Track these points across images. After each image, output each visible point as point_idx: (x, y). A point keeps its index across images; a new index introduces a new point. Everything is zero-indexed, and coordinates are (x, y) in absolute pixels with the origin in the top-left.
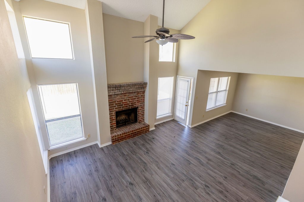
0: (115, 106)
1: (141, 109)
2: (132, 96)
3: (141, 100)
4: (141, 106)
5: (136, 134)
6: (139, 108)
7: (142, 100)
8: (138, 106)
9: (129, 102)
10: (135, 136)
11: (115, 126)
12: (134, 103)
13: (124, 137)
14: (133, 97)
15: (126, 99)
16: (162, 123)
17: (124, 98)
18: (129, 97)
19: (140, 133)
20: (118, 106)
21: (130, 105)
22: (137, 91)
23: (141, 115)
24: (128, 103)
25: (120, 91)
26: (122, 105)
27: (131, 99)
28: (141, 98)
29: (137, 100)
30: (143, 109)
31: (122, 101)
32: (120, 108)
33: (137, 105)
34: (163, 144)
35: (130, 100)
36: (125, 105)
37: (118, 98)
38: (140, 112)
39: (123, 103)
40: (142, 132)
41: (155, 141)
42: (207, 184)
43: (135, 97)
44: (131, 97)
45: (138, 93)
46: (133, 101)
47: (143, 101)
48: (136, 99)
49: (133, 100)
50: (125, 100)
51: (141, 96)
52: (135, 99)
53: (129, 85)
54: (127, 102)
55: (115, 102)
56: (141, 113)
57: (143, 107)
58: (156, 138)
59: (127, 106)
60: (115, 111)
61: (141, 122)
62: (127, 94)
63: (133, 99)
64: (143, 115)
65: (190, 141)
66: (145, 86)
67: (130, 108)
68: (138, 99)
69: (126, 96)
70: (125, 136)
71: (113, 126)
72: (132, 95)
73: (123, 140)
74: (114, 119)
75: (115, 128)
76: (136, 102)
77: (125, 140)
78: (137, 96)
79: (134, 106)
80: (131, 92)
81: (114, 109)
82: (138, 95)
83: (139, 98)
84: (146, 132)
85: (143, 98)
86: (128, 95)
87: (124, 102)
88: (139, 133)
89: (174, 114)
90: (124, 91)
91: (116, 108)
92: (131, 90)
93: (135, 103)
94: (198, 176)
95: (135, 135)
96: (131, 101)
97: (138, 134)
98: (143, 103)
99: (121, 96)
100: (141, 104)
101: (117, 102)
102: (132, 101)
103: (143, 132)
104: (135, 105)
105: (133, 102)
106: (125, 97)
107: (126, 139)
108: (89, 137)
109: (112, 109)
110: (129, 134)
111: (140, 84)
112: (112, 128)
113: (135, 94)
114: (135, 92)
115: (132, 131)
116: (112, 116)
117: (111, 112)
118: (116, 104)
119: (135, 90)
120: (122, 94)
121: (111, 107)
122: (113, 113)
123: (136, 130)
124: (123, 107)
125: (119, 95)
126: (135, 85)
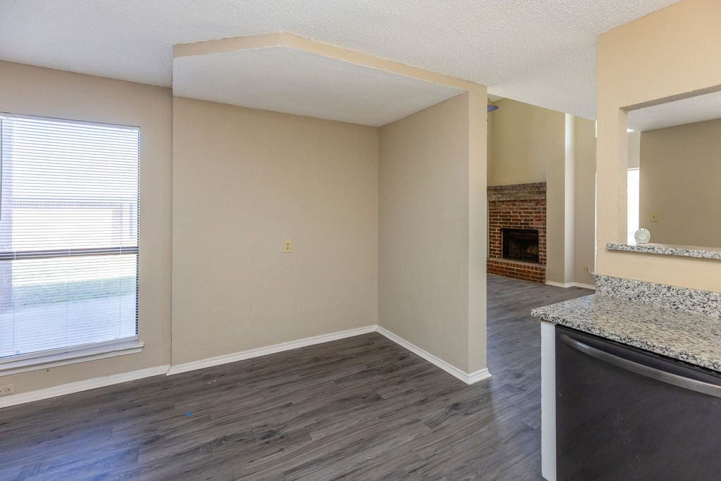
0: (500, 220)
2: (525, 207)
5: (514, 274)
6: (541, 232)
8: (538, 228)
9: (521, 216)
10: (512, 277)
11: (499, 251)
12: (529, 220)
14: (527, 209)
15: (515, 210)
17: (512, 209)
18: (521, 209)
20: (503, 220)
21: (522, 222)
22: (534, 198)
24: (519, 218)
25: (504, 197)
26: (510, 220)
27: (524, 213)
29: (536, 217)
31: (510, 213)
32: (507, 223)
33: (535, 225)
36: (513, 220)
39: (510, 216)
40: (526, 276)
43: (532, 209)
44: (524, 209)
45: (537, 202)
49: (528, 215)
50: (513, 213)
52: (532, 213)
53: (513, 187)
54: (517, 216)
55: (500, 213)
59: (517, 224)
60: (499, 227)
63: (528, 213)
66: (543, 189)
67: (523, 228)
68: (538, 215)
69: (515, 205)
71: (496, 250)
72: (526, 205)
74: (499, 240)
75: (499, 254)
78: (535, 209)
79: (531, 226)
80: (522, 199)
81: (498, 223)
82: (539, 206)
83: (540, 212)
86: (519, 205)
90: (510, 197)
91: (500, 223)
92: (522, 195)
93: (532, 220)
95: (512, 273)
96: (524, 216)
97: (517, 274)
99: (508, 205)
100: (540, 224)
101: (503, 213)
104: (532, 224)
105: (528, 218)
106: (514, 207)
109: (495, 223)
110: (502, 268)
111: (534, 186)
112: (494, 253)
113: (533, 204)
114: (531, 201)
115: (508, 264)
116: (494, 233)
117: (493, 226)
118: (501, 216)
119: (529, 196)
120: (509, 201)
121: (493, 219)
122: (495, 230)
123: (514, 266)
124: (510, 224)
125: (505, 203)
126: (524, 186)
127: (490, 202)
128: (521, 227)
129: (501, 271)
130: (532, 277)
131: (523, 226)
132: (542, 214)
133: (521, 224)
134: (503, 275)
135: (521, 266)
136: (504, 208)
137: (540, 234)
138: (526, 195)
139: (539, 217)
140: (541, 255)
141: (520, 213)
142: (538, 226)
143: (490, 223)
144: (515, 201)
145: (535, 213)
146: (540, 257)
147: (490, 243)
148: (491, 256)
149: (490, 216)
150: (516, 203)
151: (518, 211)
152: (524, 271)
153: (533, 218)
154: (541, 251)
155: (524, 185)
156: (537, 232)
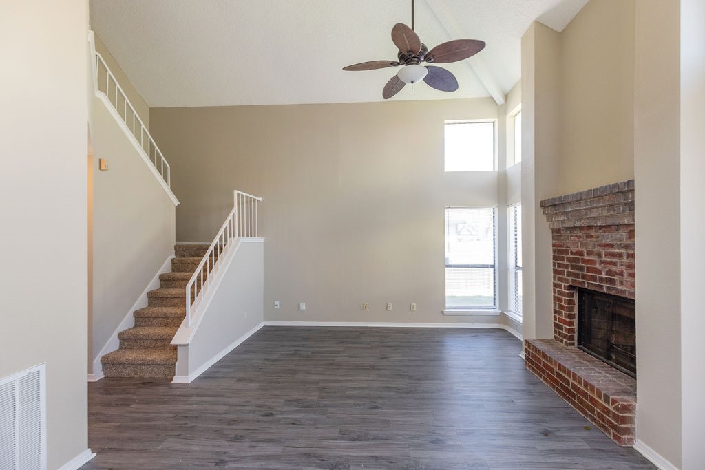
0: (567, 267)
2: (608, 242)
9: (601, 262)
12: (616, 274)
14: (612, 246)
15: (590, 248)
17: (586, 245)
18: (600, 246)
20: (573, 267)
21: (604, 275)
22: (619, 221)
24: (598, 266)
25: (570, 219)
26: (581, 268)
27: (607, 254)
31: (582, 253)
35: (604, 259)
36: (588, 270)
37: (573, 242)
39: (583, 261)
42: (270, 418)
43: (620, 246)
44: (606, 245)
45: (630, 231)
46: (615, 264)
48: (625, 260)
49: (614, 260)
50: (588, 254)
52: (620, 256)
54: (593, 262)
55: (567, 252)
59: (595, 279)
60: (567, 281)
63: (614, 255)
67: (605, 290)
69: (591, 237)
72: (609, 238)
75: (565, 336)
79: (620, 287)
86: (598, 237)
87: (586, 257)
91: (568, 274)
93: (621, 274)
94: (299, 421)
96: (606, 263)
99: (579, 237)
101: (572, 253)
102: (611, 263)
104: (621, 283)
105: (614, 268)
106: (588, 240)
109: (560, 271)
112: (559, 333)
113: (621, 235)
116: (559, 293)
117: (559, 279)
118: (569, 260)
120: (581, 228)
121: (558, 265)
122: (561, 287)
124: (584, 277)
125: (576, 232)
127: (553, 230)
128: (601, 287)
131: (605, 285)
133: (601, 280)
138: (605, 213)
141: (599, 255)
143: (554, 271)
144: (590, 227)
147: (555, 311)
148: (556, 338)
149: (554, 258)
150: (593, 232)
151: (596, 250)
155: (596, 190)
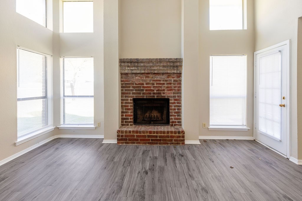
0: (132, 90)
1: (174, 103)
2: (158, 79)
3: (175, 87)
4: (174, 97)
5: (157, 140)
6: (172, 100)
7: (176, 89)
8: (169, 96)
9: (154, 87)
10: (155, 143)
11: (131, 119)
12: (161, 90)
13: (135, 138)
14: (160, 81)
15: (148, 82)
16: (222, 140)
17: (145, 81)
18: (153, 81)
19: (165, 140)
20: (136, 90)
21: (155, 92)
22: (166, 72)
23: (175, 113)
24: (152, 88)
25: (138, 70)
26: (143, 90)
27: (157, 84)
28: (174, 84)
29: (168, 87)
30: (178, 103)
31: (143, 84)
32: (140, 94)
33: (167, 94)
34: (194, 170)
35: (155, 85)
36: (146, 90)
37: (137, 79)
38: (173, 108)
39: (144, 87)
40: (170, 140)
41: (180, 160)
43: (163, 81)
45: (169, 75)
47: (179, 90)
48: (166, 85)
49: (161, 86)
50: (146, 84)
51: (174, 81)
52: (164, 84)
53: (150, 61)
54: (150, 87)
55: (133, 84)
56: (175, 109)
57: (178, 100)
58: (187, 157)
59: (150, 94)
60: (131, 97)
61: (175, 125)
62: (150, 76)
63: (160, 84)
64: (179, 113)
65: (276, 191)
66: (178, 64)
67: (156, 97)
68: (169, 85)
69: (149, 77)
70: (137, 136)
71: (128, 119)
72: (158, 77)
73: (134, 143)
74: (130, 109)
75: (130, 122)
76: (166, 89)
77: (137, 143)
78: (166, 81)
79: (163, 95)
80: (156, 72)
81: (130, 93)
82: (170, 79)
83: (171, 84)
84: (177, 143)
85: (178, 84)
86: (152, 77)
87: (145, 85)
88: (163, 140)
89: (254, 129)
90: (144, 70)
91: (133, 93)
92: (156, 69)
93: (164, 90)
95: (154, 140)
96: (156, 87)
97: (160, 140)
98: (178, 93)
99: (141, 77)
100: (174, 93)
101: (136, 84)
102: (159, 87)
103: (172, 140)
104: (164, 93)
105: (160, 89)
106: (147, 79)
107: (139, 143)
108: (98, 125)
109: (127, 93)
110: (145, 136)
111: (169, 61)
112: (126, 122)
113: (164, 77)
114: (163, 74)
115: (150, 132)
116: (126, 103)
117: (126, 97)
118: (134, 87)
119: (162, 70)
120: (142, 74)
121: (126, 90)
122: (128, 100)
123: (157, 132)
124: (143, 94)
125: (139, 75)
126: (160, 61)
127: (122, 74)
129: (144, 140)
130: (175, 140)
132: (172, 85)
133: (154, 93)
134: (145, 143)
135: (164, 132)
136: (138, 80)
137: (170, 102)
139: (170, 87)
140: (172, 119)
141: (153, 84)
142: (169, 95)
143: (122, 93)
144: (149, 73)
145: (167, 84)
146: (171, 121)
147: (122, 112)
148: (122, 125)
149: (122, 87)
150: (150, 75)
151: (151, 82)
152: (168, 137)
153: (165, 88)
154: (172, 116)
156: (167, 100)
